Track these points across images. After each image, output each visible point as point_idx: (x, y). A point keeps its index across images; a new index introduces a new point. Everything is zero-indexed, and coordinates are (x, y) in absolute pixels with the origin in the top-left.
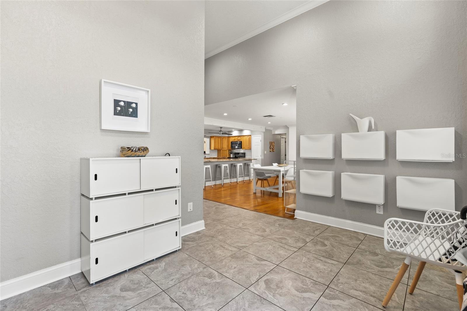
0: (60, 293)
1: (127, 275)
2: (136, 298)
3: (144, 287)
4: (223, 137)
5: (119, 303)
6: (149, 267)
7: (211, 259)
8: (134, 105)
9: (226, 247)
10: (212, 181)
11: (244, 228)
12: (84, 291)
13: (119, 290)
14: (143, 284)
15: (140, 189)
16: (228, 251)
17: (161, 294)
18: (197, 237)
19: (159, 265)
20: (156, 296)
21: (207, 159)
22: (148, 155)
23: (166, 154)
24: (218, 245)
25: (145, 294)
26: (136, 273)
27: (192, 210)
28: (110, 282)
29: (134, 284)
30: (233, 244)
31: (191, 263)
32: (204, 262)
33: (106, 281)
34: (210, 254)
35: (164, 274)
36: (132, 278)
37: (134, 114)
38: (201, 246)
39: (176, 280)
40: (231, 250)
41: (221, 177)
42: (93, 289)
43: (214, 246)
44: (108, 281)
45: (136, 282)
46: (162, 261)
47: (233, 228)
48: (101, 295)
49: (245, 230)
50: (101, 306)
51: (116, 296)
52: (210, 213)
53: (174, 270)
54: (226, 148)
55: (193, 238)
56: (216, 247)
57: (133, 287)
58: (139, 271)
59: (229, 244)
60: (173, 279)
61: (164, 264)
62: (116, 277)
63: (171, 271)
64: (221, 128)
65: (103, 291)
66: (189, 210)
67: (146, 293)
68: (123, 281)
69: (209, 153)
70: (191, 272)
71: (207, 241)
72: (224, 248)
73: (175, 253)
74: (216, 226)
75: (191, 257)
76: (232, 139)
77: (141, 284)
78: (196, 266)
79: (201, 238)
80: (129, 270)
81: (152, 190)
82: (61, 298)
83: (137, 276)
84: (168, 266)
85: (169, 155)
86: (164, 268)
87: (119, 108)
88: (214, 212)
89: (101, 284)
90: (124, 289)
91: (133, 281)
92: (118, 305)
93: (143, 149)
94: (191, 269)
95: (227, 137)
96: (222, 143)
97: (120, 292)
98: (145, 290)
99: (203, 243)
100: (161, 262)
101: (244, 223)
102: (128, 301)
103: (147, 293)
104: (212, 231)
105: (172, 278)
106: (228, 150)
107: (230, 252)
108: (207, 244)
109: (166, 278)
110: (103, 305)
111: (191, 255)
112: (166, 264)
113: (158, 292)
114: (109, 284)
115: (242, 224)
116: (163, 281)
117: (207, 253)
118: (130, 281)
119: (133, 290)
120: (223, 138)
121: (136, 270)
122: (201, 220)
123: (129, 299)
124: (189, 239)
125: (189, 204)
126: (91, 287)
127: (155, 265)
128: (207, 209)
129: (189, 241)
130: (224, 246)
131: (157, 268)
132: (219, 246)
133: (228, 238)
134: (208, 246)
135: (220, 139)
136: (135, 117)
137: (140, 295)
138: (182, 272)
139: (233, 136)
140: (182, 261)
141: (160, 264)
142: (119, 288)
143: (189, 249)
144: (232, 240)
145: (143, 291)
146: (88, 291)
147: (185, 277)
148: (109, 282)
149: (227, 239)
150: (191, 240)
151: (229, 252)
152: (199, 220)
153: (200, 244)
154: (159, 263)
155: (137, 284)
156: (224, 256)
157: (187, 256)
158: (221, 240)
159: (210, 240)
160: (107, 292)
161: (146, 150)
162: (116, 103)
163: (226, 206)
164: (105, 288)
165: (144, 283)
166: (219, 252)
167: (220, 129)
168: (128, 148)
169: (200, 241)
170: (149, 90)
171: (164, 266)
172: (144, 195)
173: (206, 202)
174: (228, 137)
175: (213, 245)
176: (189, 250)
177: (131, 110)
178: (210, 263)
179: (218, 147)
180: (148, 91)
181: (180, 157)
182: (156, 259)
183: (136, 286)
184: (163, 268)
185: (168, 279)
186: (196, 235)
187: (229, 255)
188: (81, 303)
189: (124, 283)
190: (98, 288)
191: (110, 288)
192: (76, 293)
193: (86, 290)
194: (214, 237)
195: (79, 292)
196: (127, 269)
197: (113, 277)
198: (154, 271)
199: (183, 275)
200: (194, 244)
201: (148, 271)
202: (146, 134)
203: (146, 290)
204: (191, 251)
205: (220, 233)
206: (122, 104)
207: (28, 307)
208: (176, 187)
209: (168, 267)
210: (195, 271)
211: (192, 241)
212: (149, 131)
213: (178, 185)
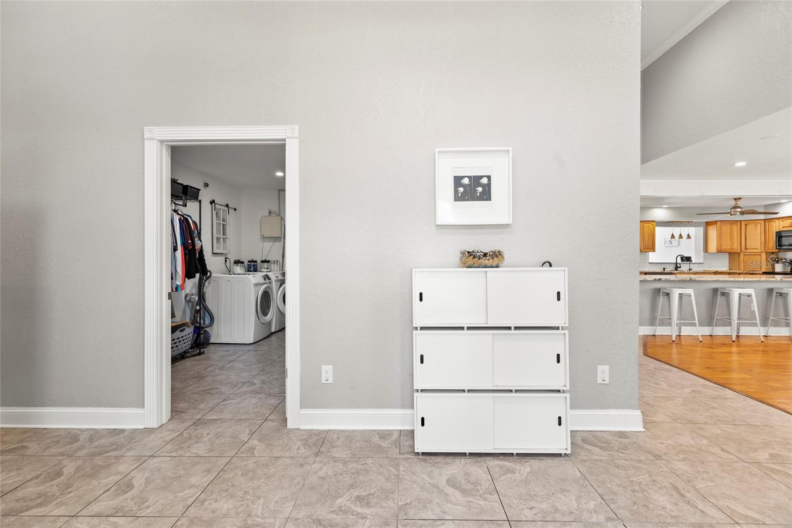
0: (385, 447)
1: (465, 462)
2: (461, 507)
3: (481, 496)
4: (748, 222)
5: (437, 500)
6: (502, 463)
7: (635, 507)
8: (484, 181)
9: (688, 495)
10: (699, 326)
11: (772, 470)
12: (407, 459)
13: (445, 481)
14: (481, 489)
15: (487, 323)
16: (691, 509)
17: (502, 525)
18: (618, 443)
19: (518, 468)
20: (493, 523)
21: (695, 273)
22: (504, 264)
23: (544, 263)
24: (665, 482)
25: (477, 509)
26: (479, 464)
27: (607, 382)
28: (439, 462)
29: (469, 482)
30: (714, 497)
31: (583, 494)
32: (612, 506)
33: (436, 457)
34: (637, 494)
35: (521, 489)
36: (470, 470)
37: (486, 195)
38: (617, 466)
39: (539, 513)
40: (702, 511)
41: (730, 319)
42: (417, 461)
43: (654, 481)
44: (437, 459)
45: (473, 479)
46: (526, 462)
47: (731, 456)
48: (421, 475)
49: (774, 476)
50: (416, 491)
51: (438, 487)
52: (672, 400)
53: (542, 491)
54: (757, 249)
55: (605, 443)
56: (658, 485)
57: (465, 487)
58: (483, 463)
59: (702, 492)
60: (534, 508)
61: (528, 469)
62: (450, 457)
63: (537, 489)
64: (735, 199)
65: (426, 470)
66: (599, 381)
67: (479, 506)
68: (455, 468)
69: (703, 262)
70: (575, 512)
71: (639, 461)
72: (682, 495)
73: (557, 459)
74: (679, 434)
75: (586, 481)
76: (777, 226)
77: (478, 487)
78: (591, 505)
79: (625, 448)
80: (471, 454)
81: (509, 328)
82: (382, 456)
83: (477, 470)
84: (534, 477)
85: (551, 266)
86: (526, 478)
87: (461, 189)
88: (684, 400)
89: (428, 457)
90: (453, 481)
91: (468, 475)
92: (435, 504)
93: (492, 255)
94: (578, 506)
95: (763, 221)
96: (743, 237)
97: (445, 483)
98: (479, 500)
99: (626, 462)
100: (523, 464)
101: (780, 455)
102: (450, 505)
103: (481, 507)
104: (662, 443)
105: (533, 504)
106: (766, 253)
107: (699, 513)
108: (634, 467)
109: (521, 499)
110: (418, 492)
111: (588, 477)
112: (531, 472)
113: (499, 518)
114: (436, 463)
115: (771, 455)
116: (515, 500)
117: (630, 489)
118: (465, 474)
119: (464, 492)
120: (746, 225)
121: (479, 459)
122: (632, 408)
123: (451, 502)
124: (596, 441)
125: (600, 368)
126: (416, 457)
127: (512, 465)
128: (667, 388)
129: (594, 446)
130: (683, 492)
131: (513, 472)
132: (668, 485)
133: (705, 475)
134: (638, 473)
135: (735, 228)
136: (487, 200)
137: (470, 505)
138: (557, 504)
139: (778, 218)
140: (564, 480)
141: (520, 467)
142: (447, 477)
143: (589, 462)
144: (716, 485)
145: (477, 501)
146: (411, 460)
147: (558, 516)
148: (437, 461)
149: (701, 478)
150: (599, 444)
151: (695, 514)
152: (627, 408)
153: (617, 461)
154: (520, 464)
155: (473, 484)
156: (674, 517)
157: (579, 474)
158: (678, 473)
159: (647, 462)
160: (430, 475)
161: (497, 256)
162: (458, 180)
163: (728, 393)
164: (430, 467)
165: (483, 488)
166: (662, 498)
167: (733, 203)
168: (469, 252)
169: (622, 455)
170: (510, 149)
171: (526, 473)
172: (493, 334)
173: (669, 371)
174: (765, 220)
175: (650, 475)
176: (587, 464)
177: (480, 189)
178: (629, 515)
179: (729, 247)
180: (508, 151)
181: (566, 269)
182: (518, 454)
183: (470, 487)
184: (524, 478)
185: (524, 503)
186: (616, 438)
187: (693, 520)
188: (397, 473)
189: (456, 473)
190: (423, 463)
191: (436, 471)
192: (398, 456)
193: (409, 458)
194: (662, 460)
195: (402, 456)
196: (468, 451)
197: (445, 456)
198: (506, 475)
199: (556, 510)
200: (602, 456)
201: (497, 469)
202: (506, 228)
203: (482, 502)
204: (592, 467)
205: (684, 456)
206: (466, 181)
207: (354, 449)
208: (558, 328)
209: (533, 479)
210: (586, 515)
211: (601, 448)
212: (510, 222)
213: (563, 325)
